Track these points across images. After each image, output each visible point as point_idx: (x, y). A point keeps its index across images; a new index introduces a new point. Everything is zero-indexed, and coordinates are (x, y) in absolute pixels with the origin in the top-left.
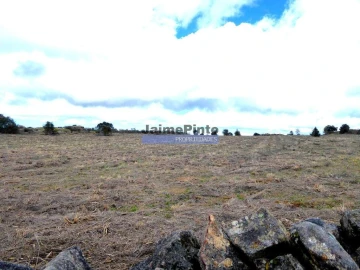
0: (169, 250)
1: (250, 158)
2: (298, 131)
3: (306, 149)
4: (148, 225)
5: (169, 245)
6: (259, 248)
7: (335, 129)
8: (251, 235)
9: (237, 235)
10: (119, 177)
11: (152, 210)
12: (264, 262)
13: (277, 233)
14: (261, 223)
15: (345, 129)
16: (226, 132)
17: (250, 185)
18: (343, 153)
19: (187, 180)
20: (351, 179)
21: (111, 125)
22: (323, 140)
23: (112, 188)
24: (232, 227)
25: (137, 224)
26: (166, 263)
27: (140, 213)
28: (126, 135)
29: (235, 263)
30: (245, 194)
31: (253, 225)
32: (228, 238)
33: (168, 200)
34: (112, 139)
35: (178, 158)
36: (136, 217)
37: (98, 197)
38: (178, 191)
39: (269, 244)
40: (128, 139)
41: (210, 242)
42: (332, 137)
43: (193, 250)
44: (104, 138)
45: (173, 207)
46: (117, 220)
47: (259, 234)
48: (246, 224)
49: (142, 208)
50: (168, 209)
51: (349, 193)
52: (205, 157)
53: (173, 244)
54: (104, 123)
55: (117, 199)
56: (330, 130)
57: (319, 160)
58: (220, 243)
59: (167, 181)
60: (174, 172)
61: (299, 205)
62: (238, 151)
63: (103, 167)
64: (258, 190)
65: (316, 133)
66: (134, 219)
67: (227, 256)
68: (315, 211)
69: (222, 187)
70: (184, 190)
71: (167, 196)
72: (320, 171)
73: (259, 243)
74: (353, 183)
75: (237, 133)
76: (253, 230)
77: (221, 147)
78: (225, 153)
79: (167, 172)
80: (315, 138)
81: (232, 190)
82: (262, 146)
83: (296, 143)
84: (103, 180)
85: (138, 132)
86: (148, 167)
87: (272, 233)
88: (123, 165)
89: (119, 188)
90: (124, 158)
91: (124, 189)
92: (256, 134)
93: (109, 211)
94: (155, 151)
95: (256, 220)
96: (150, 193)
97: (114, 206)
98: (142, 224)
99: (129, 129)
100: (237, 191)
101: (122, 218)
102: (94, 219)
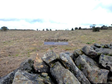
0: (24, 65)
1: (54, 37)
2: (68, 29)
3: (70, 34)
4: (22, 60)
5: (24, 63)
6: (50, 61)
7: (78, 28)
8: (48, 58)
9: (45, 58)
10: (11, 45)
11: (23, 55)
12: (52, 64)
13: (56, 56)
14: (52, 54)
15: (80, 28)
16: (47, 30)
17: (54, 45)
18: (79, 35)
19: (35, 45)
20: (81, 42)
21: (7, 28)
22: (74, 31)
23: (9, 49)
24: (43, 56)
25: (18, 60)
26: (23, 69)
27: (19, 56)
28: (13, 31)
29: (44, 66)
30: (53, 48)
31: (49, 55)
32: (42, 59)
33: (29, 51)
34: (7, 33)
35: (32, 38)
36: (18, 58)
37: (3, 53)
38: (32, 48)
39: (53, 60)
40: (13, 32)
41: (37, 61)
42: (77, 31)
43: (32, 64)
44: (4, 32)
45: (30, 53)
46: (11, 59)
47: (51, 57)
48: (47, 55)
49: (20, 55)
50: (29, 54)
51: (80, 46)
52: (40, 38)
53: (26, 63)
54: (4, 27)
55: (11, 53)
56: (76, 29)
57: (73, 37)
58: (40, 61)
59: (28, 46)
60: (31, 43)
61: (67, 50)
62: (51, 35)
63: (4, 42)
64: (56, 46)
65: (72, 30)
66: (17, 58)
67: (42, 64)
68: (71, 51)
69: (46, 46)
70: (34, 48)
71: (28, 50)
72: (73, 40)
73: (50, 60)
74: (81, 43)
75: (51, 30)
76: (49, 56)
77: (46, 34)
78: (47, 36)
79: (28, 43)
80: (72, 31)
81: (49, 47)
82: (58, 33)
83: (67, 32)
84: (5, 47)
85: (17, 30)
86: (21, 41)
87: (54, 57)
88: (12, 41)
89: (11, 49)
90: (12, 39)
91: (13, 49)
92: (56, 30)
93: (8, 57)
94: (24, 36)
95: (50, 54)
96: (23, 50)
97: (10, 55)
98: (20, 59)
99: (14, 29)
100: (50, 47)
101: (13, 59)
102: (2, 60)
